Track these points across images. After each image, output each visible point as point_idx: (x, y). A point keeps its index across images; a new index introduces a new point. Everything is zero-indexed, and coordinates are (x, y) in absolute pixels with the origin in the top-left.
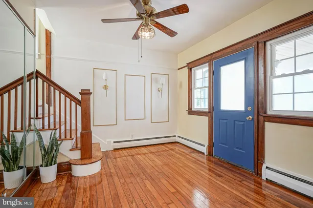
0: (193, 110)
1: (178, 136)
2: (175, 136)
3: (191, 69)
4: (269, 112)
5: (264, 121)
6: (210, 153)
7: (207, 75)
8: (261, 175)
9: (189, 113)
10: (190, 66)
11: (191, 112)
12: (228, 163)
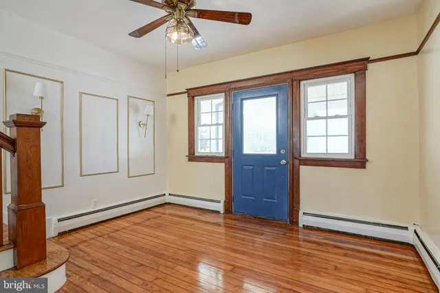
0: (196, 154)
1: (170, 194)
2: (165, 195)
3: (193, 97)
4: (303, 155)
5: (300, 164)
6: (228, 210)
7: (222, 108)
8: (297, 223)
9: (190, 160)
10: (192, 93)
11: (192, 157)
12: (255, 218)
